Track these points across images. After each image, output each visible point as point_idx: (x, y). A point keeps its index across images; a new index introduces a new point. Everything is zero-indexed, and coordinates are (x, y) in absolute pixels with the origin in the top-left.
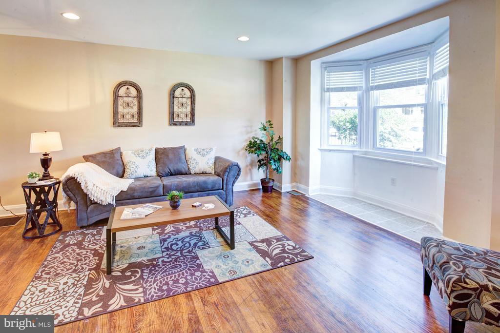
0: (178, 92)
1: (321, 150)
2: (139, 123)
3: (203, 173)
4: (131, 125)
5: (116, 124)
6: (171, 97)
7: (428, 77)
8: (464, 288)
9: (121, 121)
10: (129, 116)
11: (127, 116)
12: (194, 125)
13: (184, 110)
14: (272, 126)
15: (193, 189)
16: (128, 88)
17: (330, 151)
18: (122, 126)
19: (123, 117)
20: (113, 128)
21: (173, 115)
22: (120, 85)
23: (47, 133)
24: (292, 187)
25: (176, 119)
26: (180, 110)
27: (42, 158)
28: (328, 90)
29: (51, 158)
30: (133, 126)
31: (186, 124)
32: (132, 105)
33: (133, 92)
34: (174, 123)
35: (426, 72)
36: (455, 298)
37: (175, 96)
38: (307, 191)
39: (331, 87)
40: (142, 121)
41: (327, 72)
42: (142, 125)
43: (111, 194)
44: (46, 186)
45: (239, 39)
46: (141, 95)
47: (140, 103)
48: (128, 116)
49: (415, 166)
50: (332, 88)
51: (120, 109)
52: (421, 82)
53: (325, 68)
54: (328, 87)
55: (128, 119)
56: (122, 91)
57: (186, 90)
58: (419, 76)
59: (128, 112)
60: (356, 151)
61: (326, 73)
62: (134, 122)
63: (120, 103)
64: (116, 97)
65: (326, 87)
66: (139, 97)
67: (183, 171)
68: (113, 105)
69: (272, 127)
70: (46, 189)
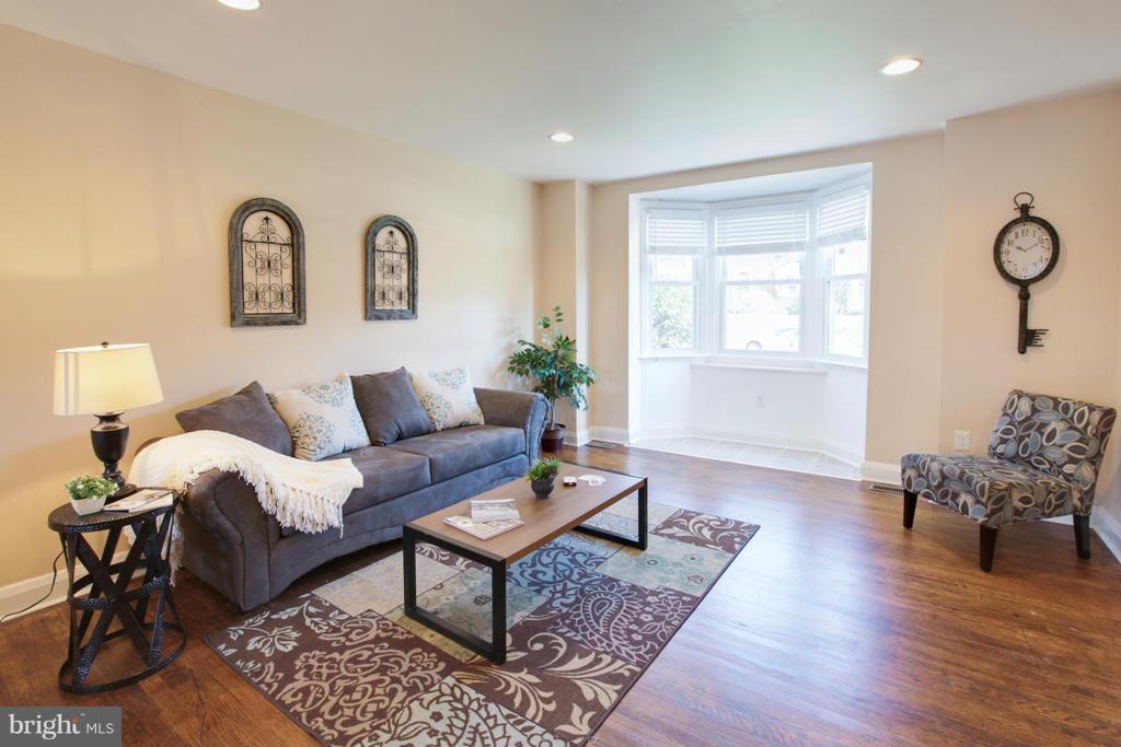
0: (382, 238)
1: (641, 359)
2: (297, 315)
3: (460, 426)
4: (278, 320)
5: (238, 316)
6: (370, 250)
7: (807, 240)
8: (999, 490)
9: (250, 309)
10: (273, 296)
11: (267, 296)
12: (417, 318)
13: (396, 283)
14: (561, 317)
15: (482, 461)
16: (267, 219)
17: (656, 359)
18: (255, 324)
19: (257, 297)
20: (230, 329)
21: (373, 294)
22: (248, 208)
23: (110, 347)
24: (591, 434)
25: (379, 306)
26: (387, 282)
27: (99, 429)
28: (653, 250)
29: (127, 429)
30: (284, 323)
31: (401, 318)
32: (279, 267)
33: (281, 230)
34: (376, 313)
35: (805, 232)
36: (993, 504)
37: (377, 248)
38: (627, 437)
39: (658, 244)
40: (305, 311)
41: (651, 218)
42: (305, 319)
43: (332, 501)
44: (157, 511)
45: (552, 137)
46: (301, 240)
47: (298, 260)
48: (269, 297)
49: (794, 372)
50: (659, 247)
51: (249, 276)
52: (799, 246)
53: (648, 210)
54: (653, 244)
55: (270, 305)
56: (253, 225)
57: (398, 235)
58: (795, 238)
59: (268, 283)
60: (694, 358)
61: (648, 220)
62: (285, 311)
63: (246, 259)
64: (236, 240)
65: (648, 244)
66: (296, 244)
67: (425, 427)
68: (230, 265)
69: (560, 320)
70: (160, 519)
